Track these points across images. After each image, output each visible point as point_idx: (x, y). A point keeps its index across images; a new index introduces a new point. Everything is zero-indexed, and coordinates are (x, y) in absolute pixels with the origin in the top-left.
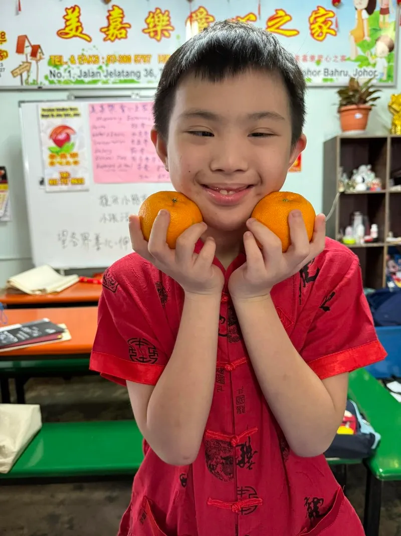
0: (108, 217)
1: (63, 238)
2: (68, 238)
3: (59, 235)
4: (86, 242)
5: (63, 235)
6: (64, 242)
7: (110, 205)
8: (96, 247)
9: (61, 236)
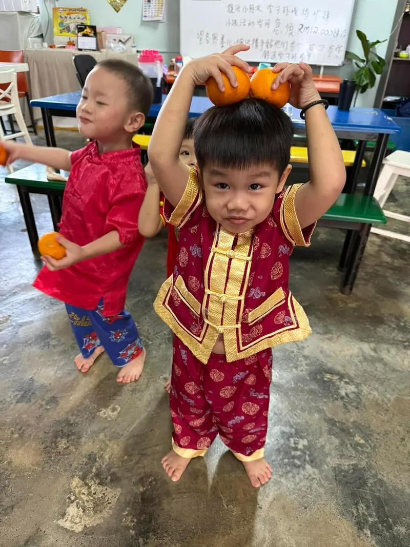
0: (231, 22)
1: (201, 37)
2: (204, 37)
3: (198, 34)
4: (215, 40)
5: (201, 34)
6: (201, 39)
7: (234, 13)
8: (221, 45)
9: (200, 35)
